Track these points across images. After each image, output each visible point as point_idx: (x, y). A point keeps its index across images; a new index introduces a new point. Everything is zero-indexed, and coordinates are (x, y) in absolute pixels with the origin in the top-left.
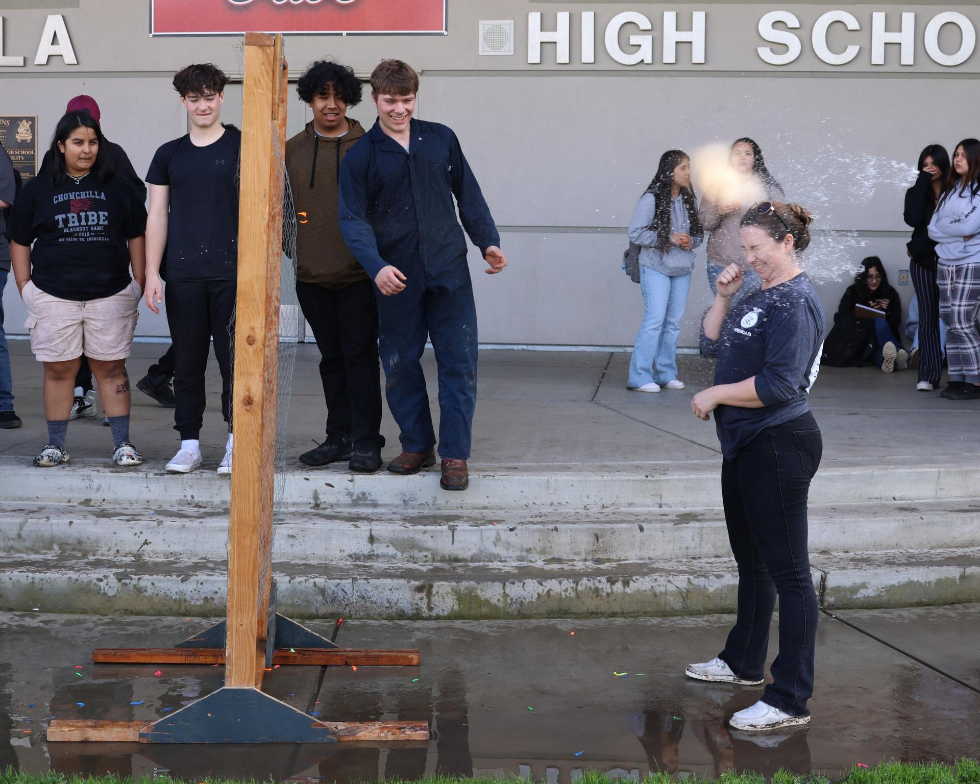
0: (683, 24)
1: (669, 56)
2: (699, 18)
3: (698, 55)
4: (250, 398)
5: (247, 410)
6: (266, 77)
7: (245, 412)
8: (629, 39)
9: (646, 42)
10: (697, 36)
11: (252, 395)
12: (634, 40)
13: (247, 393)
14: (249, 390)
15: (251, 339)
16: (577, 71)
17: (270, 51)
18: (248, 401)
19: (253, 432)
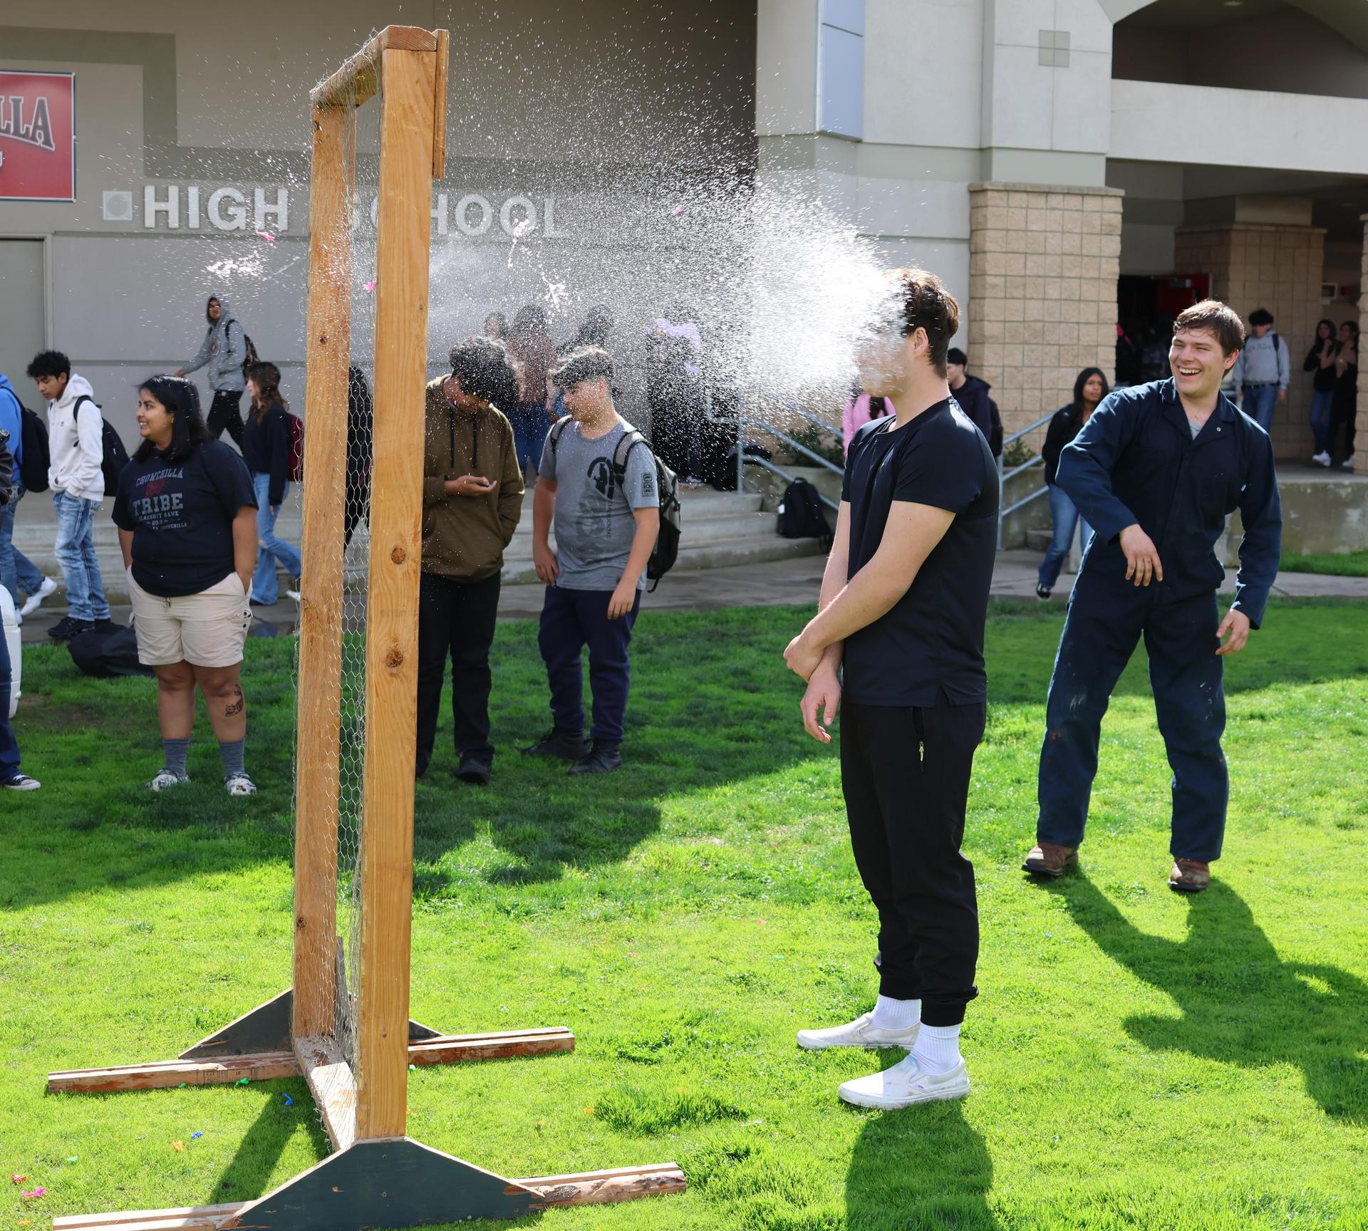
4: (397, 654)
5: (392, 675)
6: (423, 105)
7: (389, 678)
11: (401, 649)
13: (393, 645)
14: (396, 640)
15: (398, 553)
16: (185, 234)
17: (429, 59)
18: (395, 660)
19: (403, 712)
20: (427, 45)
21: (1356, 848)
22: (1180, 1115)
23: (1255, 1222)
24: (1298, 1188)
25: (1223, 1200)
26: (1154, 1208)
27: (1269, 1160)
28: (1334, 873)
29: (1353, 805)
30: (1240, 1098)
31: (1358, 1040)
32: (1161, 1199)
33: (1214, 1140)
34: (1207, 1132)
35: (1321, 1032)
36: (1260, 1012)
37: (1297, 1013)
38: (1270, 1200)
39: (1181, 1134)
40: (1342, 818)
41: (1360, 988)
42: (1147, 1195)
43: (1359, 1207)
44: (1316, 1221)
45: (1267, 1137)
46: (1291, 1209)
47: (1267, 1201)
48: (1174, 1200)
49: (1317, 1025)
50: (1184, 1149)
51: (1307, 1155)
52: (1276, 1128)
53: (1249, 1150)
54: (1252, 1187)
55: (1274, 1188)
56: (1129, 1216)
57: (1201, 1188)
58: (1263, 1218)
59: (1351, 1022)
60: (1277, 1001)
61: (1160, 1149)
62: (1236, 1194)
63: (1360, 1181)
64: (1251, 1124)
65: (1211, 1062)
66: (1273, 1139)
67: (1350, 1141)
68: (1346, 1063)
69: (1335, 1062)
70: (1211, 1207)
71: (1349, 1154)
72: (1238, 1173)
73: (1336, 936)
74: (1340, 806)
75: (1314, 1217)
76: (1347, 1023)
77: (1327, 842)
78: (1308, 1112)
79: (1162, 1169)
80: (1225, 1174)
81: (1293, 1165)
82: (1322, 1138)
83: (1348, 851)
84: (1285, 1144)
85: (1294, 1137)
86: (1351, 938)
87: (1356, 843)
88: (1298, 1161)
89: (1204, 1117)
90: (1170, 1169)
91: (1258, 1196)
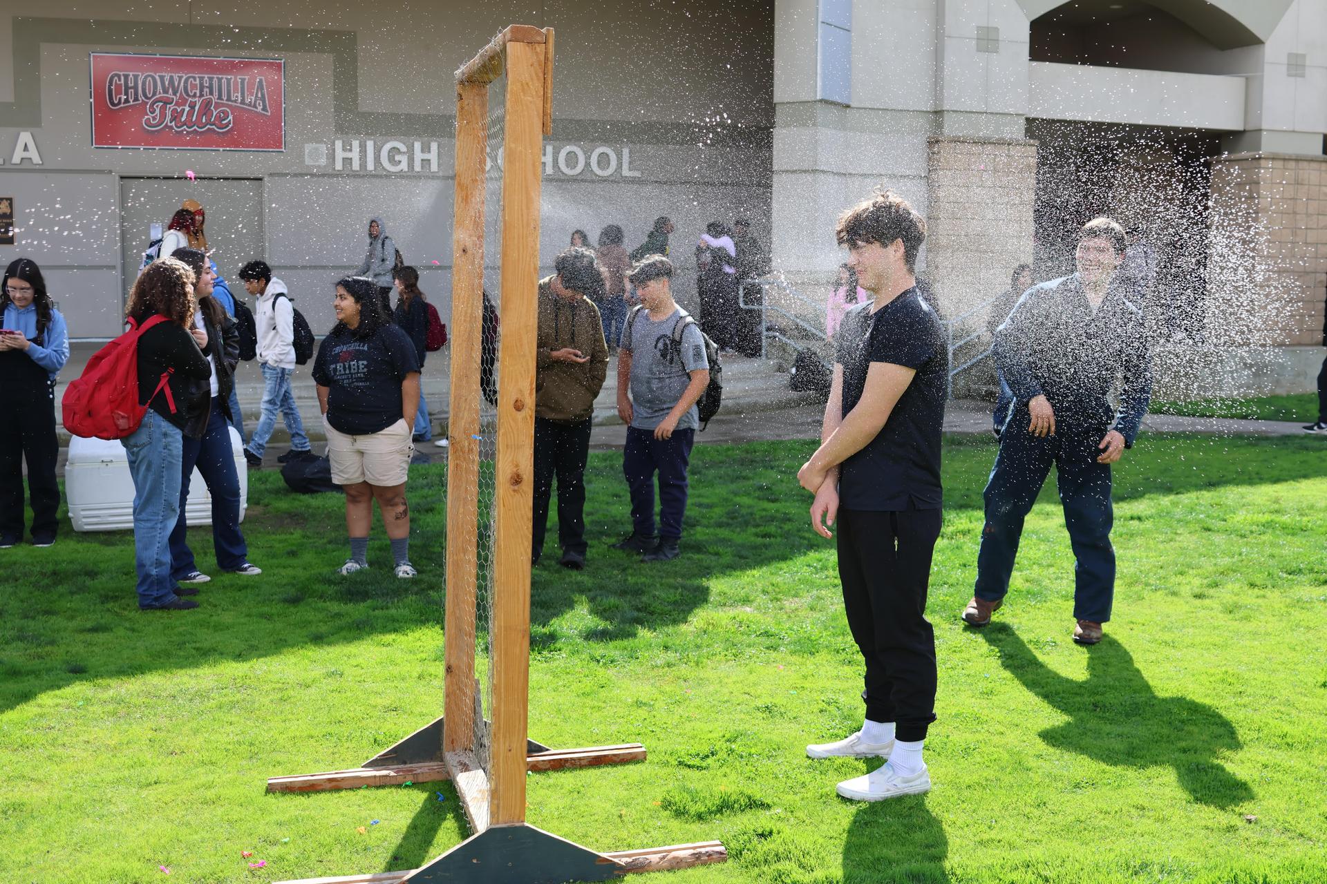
0: (426, 149)
1: (418, 168)
2: (434, 146)
3: (434, 167)
4: (518, 476)
5: (514, 491)
6: (536, 82)
7: (512, 493)
8: (394, 156)
9: (404, 160)
10: (433, 156)
11: (520, 472)
12: (397, 158)
13: (515, 470)
14: (517, 466)
15: (519, 404)
16: (362, 175)
17: (540, 49)
18: (517, 480)
19: (522, 517)
20: (539, 39)
21: (1207, 612)
22: (1082, 804)
23: (1136, 881)
24: (1167, 857)
25: (1113, 866)
26: (1063, 871)
27: (1146, 836)
28: (1191, 630)
29: (1206, 581)
30: (1125, 792)
31: (1210, 750)
32: (1068, 865)
33: (1106, 822)
34: (1101, 816)
35: (1183, 744)
36: (1139, 731)
37: (1165, 731)
38: (1147, 866)
39: (1082, 818)
40: (1197, 591)
41: (1211, 713)
42: (1059, 862)
43: (1210, 870)
44: (1179, 880)
45: (1144, 820)
46: (1161, 872)
47: (1144, 866)
48: (1078, 866)
49: (1179, 739)
50: (1085, 829)
51: (1173, 833)
52: (1151, 814)
53: (1131, 830)
54: (1134, 856)
55: (1149, 857)
56: (1046, 877)
57: (1097, 857)
58: (1142, 878)
59: (1204, 737)
60: (1151, 722)
61: (1068, 829)
62: (1122, 861)
63: (1211, 851)
64: (1133, 811)
65: (1103, 766)
66: (1149, 822)
67: (1204, 823)
68: (1200, 767)
69: (1193, 766)
70: (1104, 871)
71: (1203, 832)
72: (1123, 846)
73: (1193, 675)
74: (1194, 582)
75: (1178, 877)
76: (1201, 738)
77: (1186, 608)
78: (1174, 802)
79: (1069, 844)
80: (1114, 847)
81: (1163, 840)
82: (1183, 821)
83: (1202, 614)
84: (1157, 825)
85: (1164, 820)
86: (1204, 676)
87: (1207, 608)
88: (1166, 837)
89: (1099, 806)
90: (1075, 844)
91: (1138, 864)
